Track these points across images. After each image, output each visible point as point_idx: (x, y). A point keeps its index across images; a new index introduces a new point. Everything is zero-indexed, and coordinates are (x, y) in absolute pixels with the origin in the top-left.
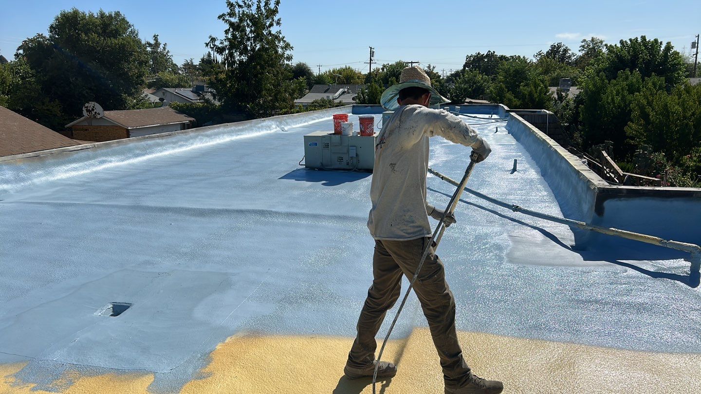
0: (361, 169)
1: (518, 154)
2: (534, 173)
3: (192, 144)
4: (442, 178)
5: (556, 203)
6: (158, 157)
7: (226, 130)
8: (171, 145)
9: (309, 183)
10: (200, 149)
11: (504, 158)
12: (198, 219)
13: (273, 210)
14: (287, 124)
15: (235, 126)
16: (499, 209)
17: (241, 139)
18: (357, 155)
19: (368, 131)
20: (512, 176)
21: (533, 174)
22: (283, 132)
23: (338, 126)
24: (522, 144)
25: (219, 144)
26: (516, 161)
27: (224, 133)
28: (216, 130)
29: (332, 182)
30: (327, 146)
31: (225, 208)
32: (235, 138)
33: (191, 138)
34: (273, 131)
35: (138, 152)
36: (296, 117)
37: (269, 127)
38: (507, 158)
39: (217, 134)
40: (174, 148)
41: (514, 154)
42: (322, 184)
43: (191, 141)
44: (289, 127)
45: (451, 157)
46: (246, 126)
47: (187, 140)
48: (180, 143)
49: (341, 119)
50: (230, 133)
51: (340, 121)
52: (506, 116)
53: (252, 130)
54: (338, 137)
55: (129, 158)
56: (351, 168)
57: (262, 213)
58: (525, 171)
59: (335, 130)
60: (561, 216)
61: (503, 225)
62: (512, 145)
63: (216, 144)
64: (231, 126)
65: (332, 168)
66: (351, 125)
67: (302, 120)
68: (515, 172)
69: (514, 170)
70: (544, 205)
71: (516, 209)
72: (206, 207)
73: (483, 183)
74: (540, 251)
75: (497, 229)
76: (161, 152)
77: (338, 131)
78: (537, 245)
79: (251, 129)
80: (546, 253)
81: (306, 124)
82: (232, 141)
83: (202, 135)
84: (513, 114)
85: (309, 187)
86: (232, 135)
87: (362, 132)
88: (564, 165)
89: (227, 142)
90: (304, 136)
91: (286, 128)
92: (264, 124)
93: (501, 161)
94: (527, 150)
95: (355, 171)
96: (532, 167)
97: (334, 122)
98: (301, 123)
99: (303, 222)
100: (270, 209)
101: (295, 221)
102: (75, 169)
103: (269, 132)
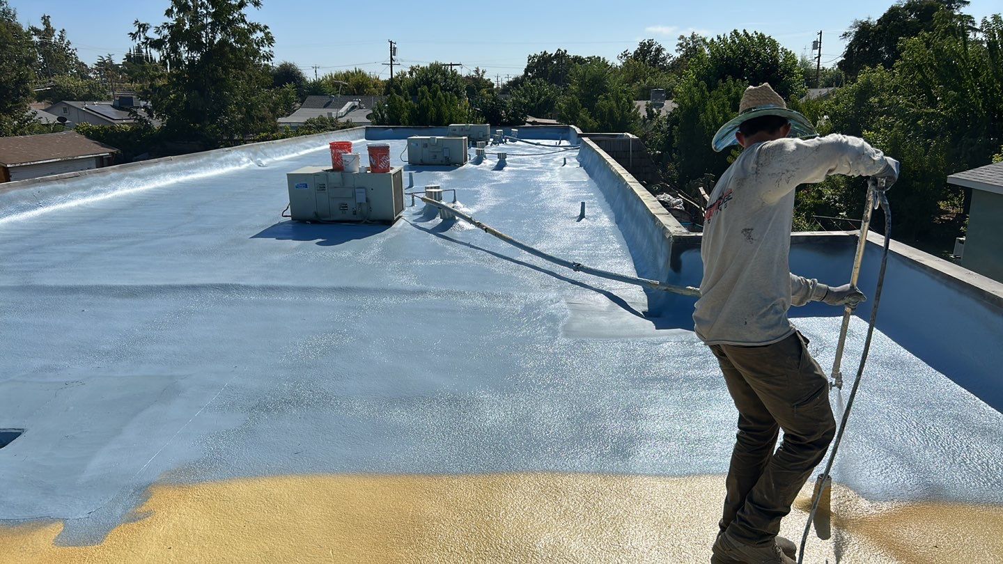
0: (374, 221)
1: (589, 194)
2: (607, 219)
3: (115, 189)
4: (486, 230)
5: (630, 258)
6: (59, 211)
7: (169, 166)
8: (80, 192)
9: (297, 243)
10: (127, 197)
11: (571, 201)
12: (127, 301)
13: (242, 283)
14: (266, 156)
15: (183, 159)
16: (559, 269)
17: (194, 179)
18: (367, 200)
19: (381, 166)
20: (579, 225)
21: (605, 221)
22: (260, 168)
23: (338, 159)
24: (596, 181)
25: (159, 188)
26: (583, 204)
27: (165, 172)
28: (153, 168)
29: (331, 241)
30: (322, 188)
31: (167, 283)
32: (183, 178)
33: (113, 180)
34: (243, 167)
35: (24, 203)
36: (279, 146)
37: (238, 161)
38: (574, 201)
39: (155, 174)
40: (84, 196)
41: (585, 194)
42: (318, 243)
43: (113, 184)
44: (268, 160)
45: (502, 200)
46: (201, 161)
47: (105, 184)
48: (94, 189)
49: (341, 149)
50: (176, 171)
51: (340, 151)
52: (577, 142)
53: (211, 165)
54: (337, 174)
55: (10, 213)
56: (359, 219)
57: (225, 288)
58: (595, 217)
59: (334, 164)
60: (634, 275)
61: (561, 289)
62: (584, 182)
63: (155, 188)
64: (177, 161)
65: (332, 219)
66: (356, 157)
67: (288, 150)
68: (583, 220)
69: (582, 216)
70: (614, 261)
71: (578, 267)
72: (139, 283)
73: (540, 236)
74: (603, 320)
75: (553, 295)
76: (63, 202)
77: (339, 167)
78: (601, 313)
79: (208, 165)
80: (611, 323)
81: (295, 155)
82: (178, 183)
83: (131, 176)
84: (585, 139)
85: (297, 249)
86: (178, 175)
87: (374, 168)
88: (640, 208)
89: (172, 184)
90: (289, 175)
91: (264, 162)
92: (229, 156)
93: (566, 205)
94: (601, 189)
95: (366, 223)
96: (605, 211)
97: (332, 153)
98: (287, 154)
99: (289, 298)
100: (237, 283)
101: (276, 298)
103: (237, 168)
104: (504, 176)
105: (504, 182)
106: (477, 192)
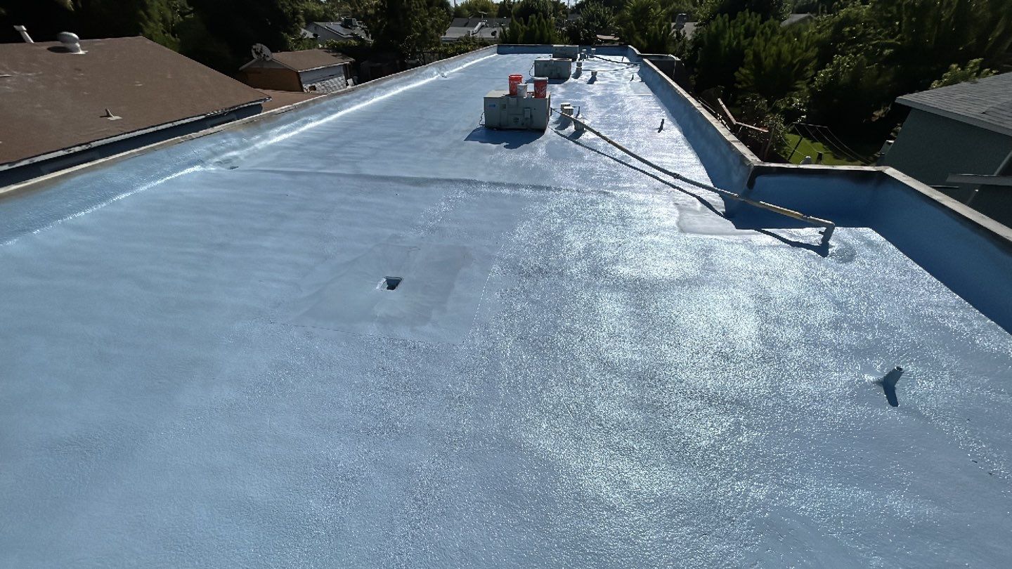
0: (533, 129)
2: (677, 131)
3: (373, 98)
6: (348, 114)
7: (397, 80)
8: (356, 100)
9: (493, 146)
10: (380, 103)
14: (446, 70)
15: (404, 74)
16: (661, 175)
17: (411, 89)
18: (531, 116)
19: (540, 95)
20: (659, 134)
21: (677, 133)
22: (443, 79)
23: (513, 88)
24: (659, 96)
26: (663, 120)
28: (389, 82)
29: (513, 145)
30: (504, 107)
31: (434, 176)
32: (405, 88)
33: (371, 91)
34: (435, 78)
35: (331, 109)
36: (451, 61)
37: (431, 75)
40: (359, 103)
42: (505, 146)
43: (372, 94)
44: (448, 72)
46: (413, 75)
47: (367, 94)
48: (363, 97)
49: (516, 80)
50: (400, 83)
51: (516, 82)
52: (635, 61)
53: (418, 78)
54: (513, 100)
55: (325, 116)
56: (525, 128)
58: (670, 129)
59: (511, 91)
60: (712, 186)
61: (667, 192)
62: (649, 96)
63: (393, 95)
65: (510, 127)
66: (525, 86)
67: (457, 64)
68: (662, 131)
71: (676, 176)
72: (418, 176)
75: (664, 196)
76: (349, 107)
77: (514, 92)
78: (697, 213)
79: (416, 79)
81: (461, 68)
82: (404, 91)
83: (379, 87)
84: (646, 60)
85: (495, 151)
86: (403, 85)
87: (536, 94)
89: (401, 93)
90: (485, 98)
91: (445, 74)
92: (427, 71)
95: (529, 130)
96: (674, 124)
97: (510, 83)
98: (456, 67)
102: (285, 131)
103: (431, 79)
104: (596, 88)
105: (599, 94)
106: (584, 104)
